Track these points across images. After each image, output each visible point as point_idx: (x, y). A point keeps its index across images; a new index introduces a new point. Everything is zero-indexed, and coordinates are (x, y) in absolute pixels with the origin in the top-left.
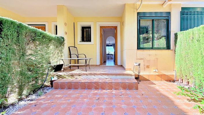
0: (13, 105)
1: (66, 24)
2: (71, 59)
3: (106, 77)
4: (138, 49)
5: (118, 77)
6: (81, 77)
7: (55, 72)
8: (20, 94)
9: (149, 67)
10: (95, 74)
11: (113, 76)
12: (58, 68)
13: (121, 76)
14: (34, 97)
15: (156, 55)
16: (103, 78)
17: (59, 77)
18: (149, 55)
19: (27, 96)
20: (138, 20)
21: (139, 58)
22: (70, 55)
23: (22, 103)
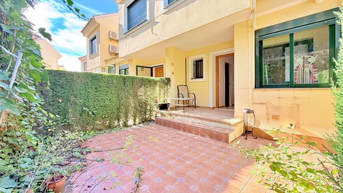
0: (130, 126)
1: (172, 64)
2: (179, 99)
3: (199, 121)
4: (256, 88)
5: (213, 124)
6: (177, 117)
7: (160, 109)
8: (135, 121)
9: (277, 119)
10: (188, 117)
11: (207, 122)
12: (164, 107)
13: (216, 123)
14: (141, 125)
15: (295, 97)
16: (196, 121)
17: (162, 114)
18: (279, 98)
19: (139, 124)
20: (258, 41)
21: (257, 102)
22: (179, 94)
23: (135, 126)
